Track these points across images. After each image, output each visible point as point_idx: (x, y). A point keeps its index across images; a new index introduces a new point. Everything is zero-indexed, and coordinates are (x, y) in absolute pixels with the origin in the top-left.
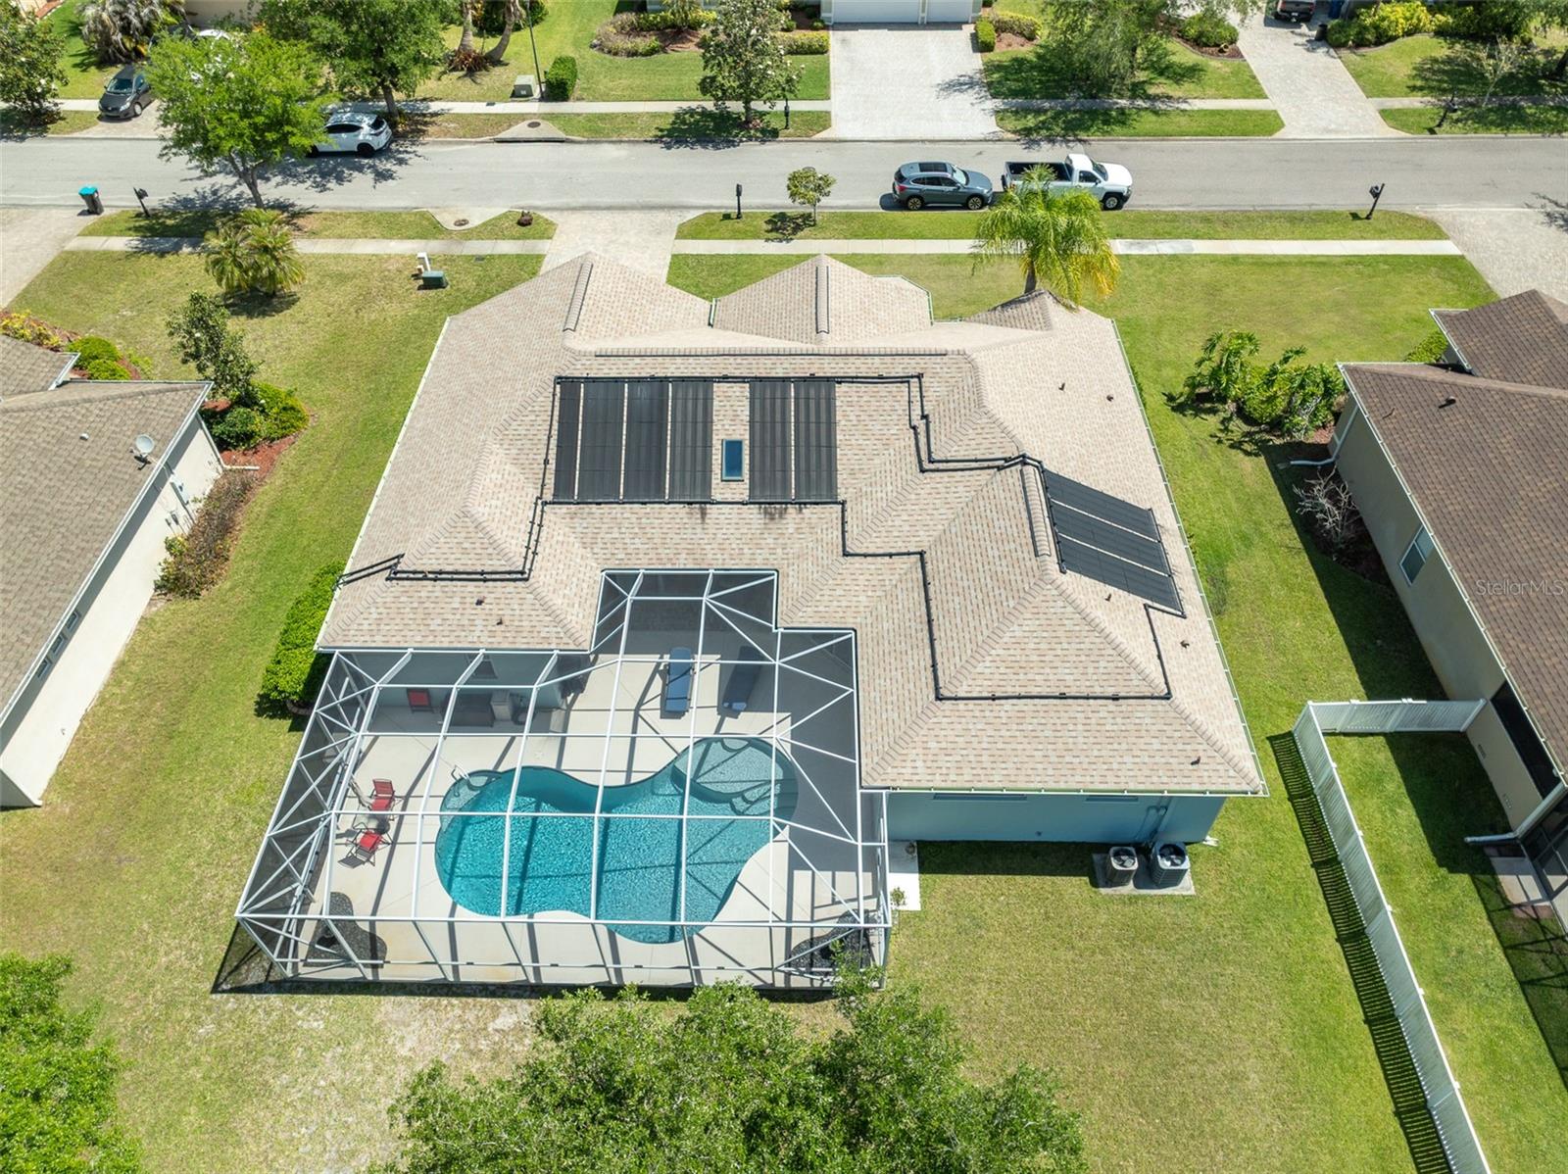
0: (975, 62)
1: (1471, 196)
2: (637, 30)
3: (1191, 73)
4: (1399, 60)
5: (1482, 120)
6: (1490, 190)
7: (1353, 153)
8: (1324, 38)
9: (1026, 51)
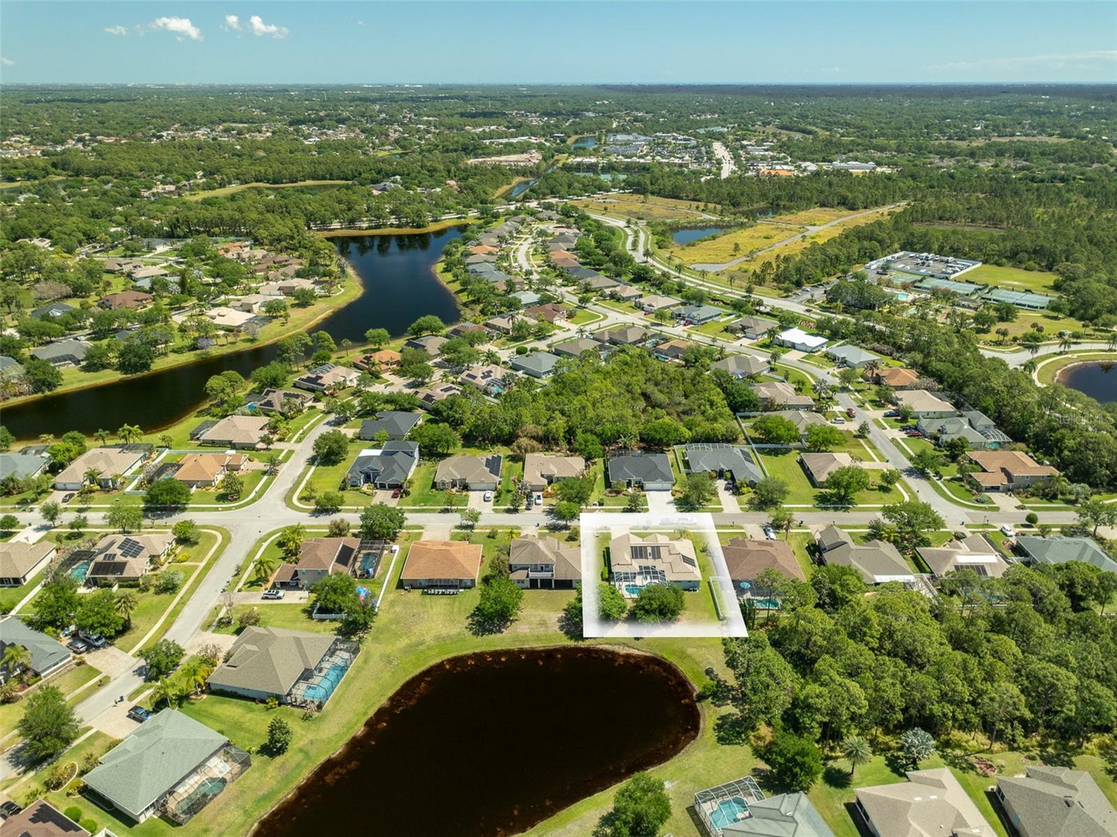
0: (672, 498)
1: (748, 523)
2: (610, 492)
3: (710, 500)
4: (745, 498)
5: (756, 510)
6: (753, 522)
7: (734, 516)
8: (733, 493)
9: (681, 496)
